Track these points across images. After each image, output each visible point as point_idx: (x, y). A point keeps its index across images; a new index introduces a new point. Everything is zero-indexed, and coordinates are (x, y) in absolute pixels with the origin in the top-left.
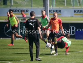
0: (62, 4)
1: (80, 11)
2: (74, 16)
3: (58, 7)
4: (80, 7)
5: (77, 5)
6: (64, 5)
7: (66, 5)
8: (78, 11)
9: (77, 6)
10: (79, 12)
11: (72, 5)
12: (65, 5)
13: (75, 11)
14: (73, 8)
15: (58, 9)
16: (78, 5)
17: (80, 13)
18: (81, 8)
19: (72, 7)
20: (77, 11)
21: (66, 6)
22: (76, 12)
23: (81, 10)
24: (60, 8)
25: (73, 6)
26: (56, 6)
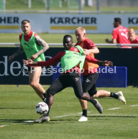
0: (23, 3)
1: (64, 20)
2: (50, 31)
3: (13, 11)
4: (64, 11)
5: (58, 4)
6: (27, 5)
7: (32, 5)
8: (60, 20)
9: (58, 8)
10: (62, 22)
11: (46, 6)
12: (30, 6)
13: (52, 20)
14: (48, 13)
15: (13, 15)
16: (61, 6)
17: (64, 25)
18: (67, 13)
19: (46, 11)
20: (57, 20)
21: (32, 8)
22: (55, 22)
23: (66, 18)
24: (16, 12)
25: (48, 8)
26: (7, 7)
